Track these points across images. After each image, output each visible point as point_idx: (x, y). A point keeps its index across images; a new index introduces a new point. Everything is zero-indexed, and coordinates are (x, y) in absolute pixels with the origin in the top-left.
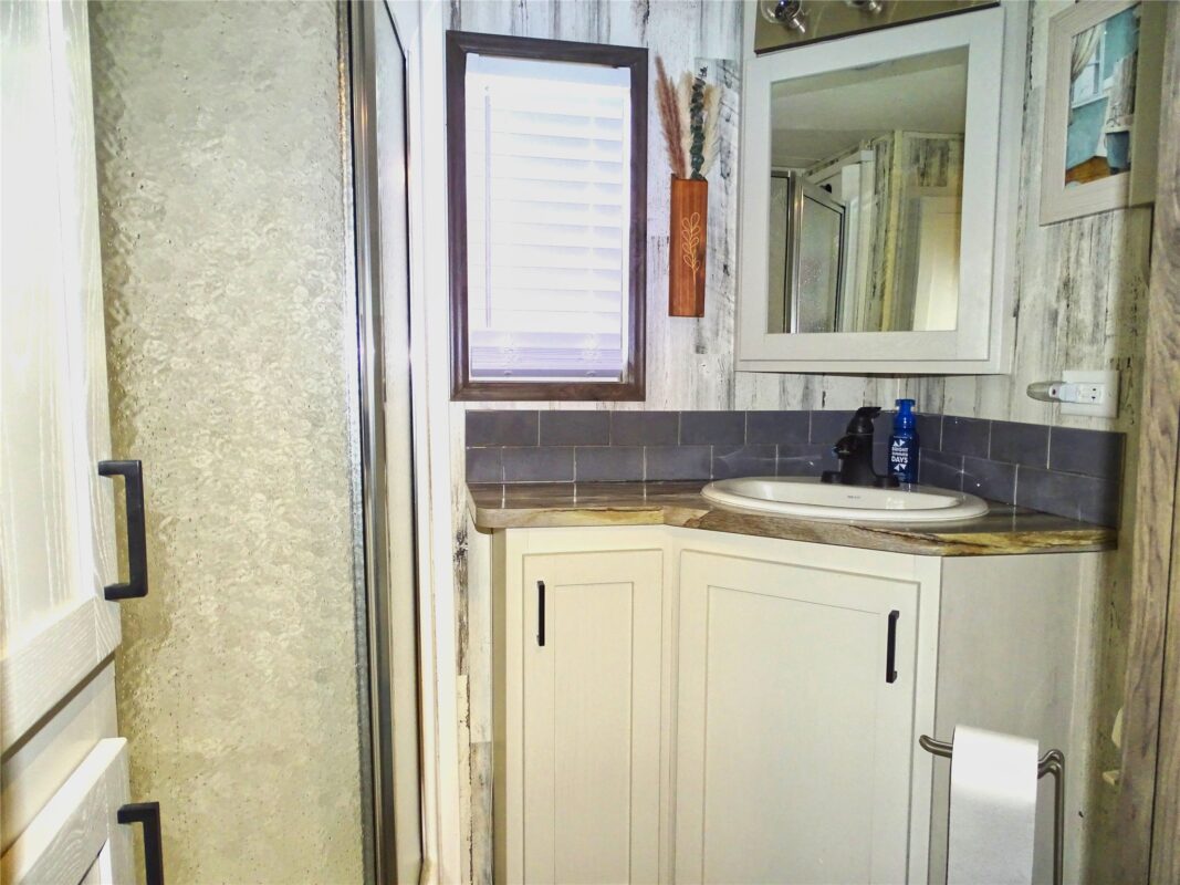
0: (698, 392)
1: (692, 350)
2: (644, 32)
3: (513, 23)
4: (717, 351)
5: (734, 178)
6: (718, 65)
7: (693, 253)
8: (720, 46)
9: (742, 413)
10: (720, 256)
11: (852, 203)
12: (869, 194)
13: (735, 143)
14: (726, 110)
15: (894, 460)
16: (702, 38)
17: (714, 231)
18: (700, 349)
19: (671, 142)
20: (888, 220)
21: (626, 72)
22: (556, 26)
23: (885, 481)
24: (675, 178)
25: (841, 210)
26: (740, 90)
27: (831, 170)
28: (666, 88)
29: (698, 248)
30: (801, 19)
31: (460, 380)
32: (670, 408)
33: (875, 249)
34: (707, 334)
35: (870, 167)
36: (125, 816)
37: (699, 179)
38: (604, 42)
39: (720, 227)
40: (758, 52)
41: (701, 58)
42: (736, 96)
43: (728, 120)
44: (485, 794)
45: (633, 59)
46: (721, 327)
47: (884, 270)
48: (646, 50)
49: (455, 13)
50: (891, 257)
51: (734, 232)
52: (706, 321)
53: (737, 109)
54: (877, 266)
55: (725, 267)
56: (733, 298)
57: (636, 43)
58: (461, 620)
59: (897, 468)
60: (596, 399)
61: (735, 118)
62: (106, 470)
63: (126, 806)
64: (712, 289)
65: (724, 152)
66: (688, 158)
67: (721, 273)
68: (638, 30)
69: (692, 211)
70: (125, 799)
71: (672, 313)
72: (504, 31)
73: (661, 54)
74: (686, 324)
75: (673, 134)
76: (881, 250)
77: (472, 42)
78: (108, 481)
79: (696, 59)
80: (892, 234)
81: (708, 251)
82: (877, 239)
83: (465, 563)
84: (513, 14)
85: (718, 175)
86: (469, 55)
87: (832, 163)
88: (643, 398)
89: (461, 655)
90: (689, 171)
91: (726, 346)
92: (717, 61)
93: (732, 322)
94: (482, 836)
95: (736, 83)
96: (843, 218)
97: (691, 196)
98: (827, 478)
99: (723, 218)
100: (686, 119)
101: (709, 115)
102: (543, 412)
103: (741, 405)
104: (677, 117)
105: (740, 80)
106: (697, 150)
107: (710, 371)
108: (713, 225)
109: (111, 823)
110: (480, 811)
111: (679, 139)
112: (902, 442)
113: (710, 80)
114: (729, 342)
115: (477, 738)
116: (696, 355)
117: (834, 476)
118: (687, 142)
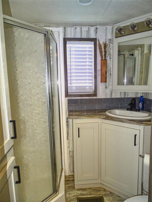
0: (106, 95)
1: (105, 88)
2: (96, 35)
3: (74, 35)
4: (109, 88)
5: (112, 59)
6: (109, 40)
7: (105, 72)
8: (109, 37)
9: (113, 98)
10: (109, 72)
11: (137, 57)
12: (140, 56)
13: (112, 53)
14: (110, 47)
15: (140, 106)
16: (106, 35)
17: (108, 68)
18: (106, 88)
19: (101, 54)
20: (143, 60)
21: (93, 42)
22: (81, 35)
23: (137, 110)
24: (101, 60)
25: (135, 59)
26: (113, 44)
27: (133, 51)
28: (100, 45)
29: (105, 71)
30: (123, 32)
31: (67, 94)
32: (101, 98)
33: (141, 65)
34: (107, 85)
35: (140, 51)
36: (15, 167)
37: (106, 60)
38: (89, 38)
39: (109, 67)
40: (116, 37)
41: (106, 39)
42: (112, 45)
43: (111, 49)
44: (72, 158)
45: (94, 40)
46: (110, 84)
47: (143, 69)
48: (96, 38)
49: (65, 35)
50: (144, 67)
51: (112, 68)
52: (107, 83)
53: (112, 47)
54: (141, 68)
55: (110, 74)
56: (112, 79)
57: (94, 37)
58: (67, 132)
59: (140, 108)
60: (89, 97)
61: (112, 49)
62: (11, 121)
63: (15, 166)
64: (108, 78)
65: (110, 55)
66: (104, 56)
67: (110, 75)
68: (95, 35)
69: (104, 65)
70: (15, 165)
71: (101, 82)
72: (73, 37)
73: (99, 39)
74: (104, 84)
75: (101, 52)
76: (142, 65)
77: (67, 39)
78: (11, 123)
79: (105, 39)
80: (144, 63)
81: (107, 71)
82: (141, 63)
83: (68, 123)
84: (74, 34)
85: (109, 59)
86: (67, 42)
87: (133, 50)
88: (96, 96)
89: (68, 137)
90: (104, 58)
91: (110, 87)
92: (109, 39)
93: (112, 83)
94: (71, 165)
95: (112, 43)
96: (135, 60)
97: (104, 62)
98: (128, 110)
99: (110, 66)
100: (103, 50)
101: (107, 49)
102: (80, 99)
103: (113, 97)
104: (102, 49)
105: (113, 42)
106: (105, 55)
107: (108, 91)
108: (108, 67)
109: (13, 169)
110: (71, 161)
111: (102, 53)
112: (141, 103)
113: (107, 43)
114: (111, 86)
115: (70, 150)
116: (105, 89)
117: (129, 109)
118: (103, 54)
